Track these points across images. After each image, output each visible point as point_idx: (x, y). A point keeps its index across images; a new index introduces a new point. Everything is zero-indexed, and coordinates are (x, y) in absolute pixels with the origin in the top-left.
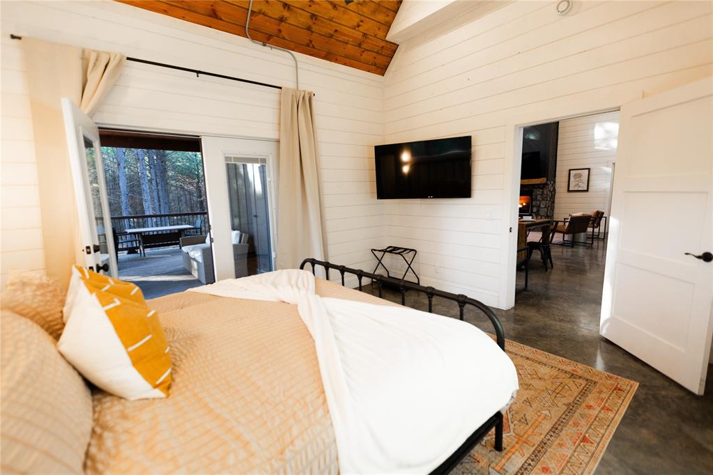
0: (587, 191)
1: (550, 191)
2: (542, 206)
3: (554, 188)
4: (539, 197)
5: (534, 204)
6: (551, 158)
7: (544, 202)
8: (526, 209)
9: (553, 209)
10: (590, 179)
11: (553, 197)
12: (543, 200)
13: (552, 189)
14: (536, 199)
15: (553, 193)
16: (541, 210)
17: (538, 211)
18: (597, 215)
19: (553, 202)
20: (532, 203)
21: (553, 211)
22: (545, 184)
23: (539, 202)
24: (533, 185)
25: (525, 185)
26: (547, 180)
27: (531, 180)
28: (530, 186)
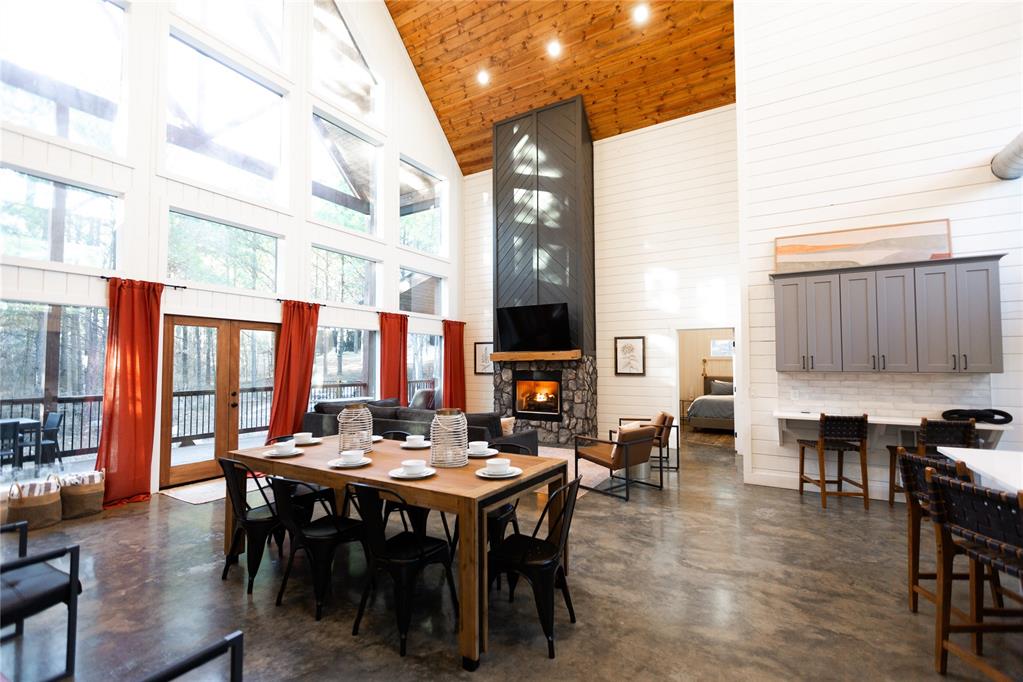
0: (643, 374)
1: (588, 373)
2: (577, 400)
3: (595, 368)
4: (571, 385)
5: (564, 396)
6: (585, 317)
7: (579, 393)
8: (552, 404)
9: (594, 405)
10: (647, 356)
11: (594, 383)
12: (578, 389)
13: (591, 368)
14: (567, 388)
15: (593, 377)
16: (576, 407)
17: (571, 409)
18: (664, 423)
19: (595, 393)
20: (561, 394)
21: (595, 408)
22: (579, 362)
23: (571, 394)
24: (561, 362)
25: (549, 362)
26: (582, 354)
27: (556, 353)
28: (557, 364)
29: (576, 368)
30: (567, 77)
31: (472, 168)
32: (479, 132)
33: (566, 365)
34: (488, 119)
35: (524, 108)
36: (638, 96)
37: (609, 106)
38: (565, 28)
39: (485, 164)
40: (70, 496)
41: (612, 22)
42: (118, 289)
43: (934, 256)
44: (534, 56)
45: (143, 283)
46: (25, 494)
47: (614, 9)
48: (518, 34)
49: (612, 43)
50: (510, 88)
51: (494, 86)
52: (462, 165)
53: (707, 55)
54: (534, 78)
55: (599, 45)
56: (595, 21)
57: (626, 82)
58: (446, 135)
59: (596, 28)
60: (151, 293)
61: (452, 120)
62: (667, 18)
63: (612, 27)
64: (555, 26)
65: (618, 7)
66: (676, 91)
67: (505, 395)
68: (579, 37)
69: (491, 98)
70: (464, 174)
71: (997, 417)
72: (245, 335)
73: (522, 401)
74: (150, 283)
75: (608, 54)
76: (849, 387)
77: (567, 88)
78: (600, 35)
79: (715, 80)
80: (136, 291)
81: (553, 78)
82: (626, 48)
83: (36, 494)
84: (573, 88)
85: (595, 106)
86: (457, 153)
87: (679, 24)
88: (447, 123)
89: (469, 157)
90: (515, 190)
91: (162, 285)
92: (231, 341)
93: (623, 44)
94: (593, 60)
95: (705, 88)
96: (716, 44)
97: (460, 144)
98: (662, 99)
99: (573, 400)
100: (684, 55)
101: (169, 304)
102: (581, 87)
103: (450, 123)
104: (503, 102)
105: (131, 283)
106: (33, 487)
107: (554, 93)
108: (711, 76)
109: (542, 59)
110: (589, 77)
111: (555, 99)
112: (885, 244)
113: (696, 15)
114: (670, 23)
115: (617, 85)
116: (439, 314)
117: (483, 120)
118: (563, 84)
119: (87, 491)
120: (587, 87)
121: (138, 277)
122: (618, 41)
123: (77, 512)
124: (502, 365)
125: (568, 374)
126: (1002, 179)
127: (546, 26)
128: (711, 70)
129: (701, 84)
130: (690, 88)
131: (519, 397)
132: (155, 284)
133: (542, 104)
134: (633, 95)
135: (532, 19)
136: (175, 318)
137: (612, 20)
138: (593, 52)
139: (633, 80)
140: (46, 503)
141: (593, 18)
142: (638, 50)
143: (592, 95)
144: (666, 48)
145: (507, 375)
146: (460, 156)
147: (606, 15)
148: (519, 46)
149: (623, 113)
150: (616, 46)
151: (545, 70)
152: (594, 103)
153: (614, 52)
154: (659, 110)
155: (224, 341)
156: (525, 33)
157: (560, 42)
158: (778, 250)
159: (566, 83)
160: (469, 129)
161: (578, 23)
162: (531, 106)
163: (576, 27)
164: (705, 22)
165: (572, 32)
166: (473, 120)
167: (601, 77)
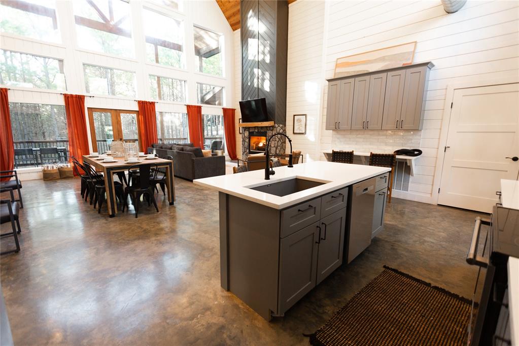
0: (305, 133)
2: (272, 145)
3: (285, 130)
6: (277, 105)
7: (273, 142)
9: (283, 148)
10: (307, 124)
11: (284, 138)
12: (273, 140)
13: (281, 130)
16: (272, 149)
19: (284, 143)
21: (284, 150)
22: (273, 127)
24: (267, 127)
25: (262, 127)
26: (275, 123)
27: (263, 123)
28: (265, 128)
29: (272, 130)
31: (235, 26)
32: (235, 6)
33: (268, 129)
40: (61, 171)
42: (67, 98)
43: (404, 64)
45: (76, 95)
46: (46, 169)
52: (232, 25)
58: (221, 9)
60: (80, 99)
67: (246, 143)
70: (234, 30)
71: (416, 153)
72: (122, 116)
73: (253, 146)
74: (79, 96)
76: (361, 138)
80: (74, 99)
83: (49, 169)
86: (228, 18)
88: (220, 2)
89: (233, 20)
90: (249, 39)
91: (84, 96)
92: (117, 119)
97: (229, 13)
101: (88, 103)
105: (72, 95)
106: (48, 167)
112: (383, 59)
116: (222, 105)
119: (66, 170)
121: (74, 94)
123: (64, 176)
124: (245, 129)
125: (269, 133)
126: (449, 13)
131: (252, 144)
132: (81, 96)
136: (93, 109)
140: (52, 172)
145: (247, 134)
146: (229, 20)
155: (114, 118)
158: (337, 66)
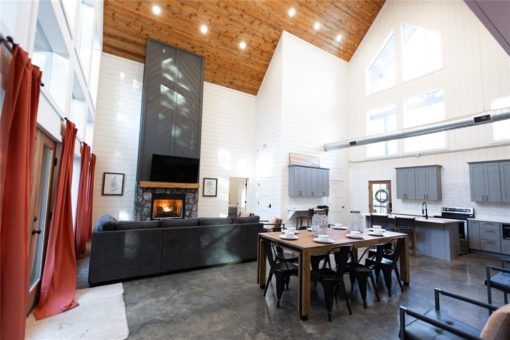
0: (216, 196)
2: (194, 209)
4: (191, 201)
5: (186, 207)
7: (195, 206)
10: (218, 188)
12: (195, 203)
14: (189, 203)
16: (193, 213)
17: (190, 214)
22: (196, 190)
23: (191, 206)
24: (186, 189)
25: (179, 189)
28: (184, 190)
29: (194, 193)
30: (204, 46)
31: (113, 51)
32: (133, 35)
33: (188, 191)
34: (145, 32)
35: (173, 43)
36: (226, 73)
37: (214, 69)
38: (213, 25)
39: (126, 55)
41: (232, 39)
44: (193, 24)
47: (235, 35)
48: (191, 8)
49: (228, 47)
50: (170, 27)
51: (160, 19)
52: (106, 44)
53: (254, 75)
54: (187, 34)
55: (223, 43)
56: (226, 33)
57: (225, 65)
58: (104, 19)
59: (226, 36)
61: (116, 15)
62: (250, 53)
63: (231, 41)
64: (210, 21)
65: (237, 36)
66: (240, 80)
67: (146, 209)
68: (218, 34)
69: (155, 23)
70: (105, 51)
75: (224, 50)
77: (200, 50)
78: (226, 40)
79: (252, 84)
81: (196, 41)
82: (232, 53)
84: (203, 52)
85: (208, 65)
86: (105, 34)
87: (251, 58)
89: (116, 43)
90: (162, 85)
93: (231, 50)
94: (217, 47)
95: (247, 85)
96: (257, 73)
97: (113, 31)
98: (233, 80)
99: (192, 210)
100: (248, 70)
102: (206, 54)
103: (113, 14)
104: (161, 31)
107: (193, 48)
108: (251, 82)
109: (196, 29)
110: (212, 52)
111: (192, 50)
113: (257, 60)
114: (249, 56)
115: (221, 64)
117: (142, 30)
118: (199, 47)
120: (209, 56)
122: (231, 48)
124: (144, 190)
125: (190, 196)
126: (325, 151)
127: (206, 17)
128: (253, 80)
129: (247, 83)
130: (244, 82)
131: (154, 209)
133: (184, 48)
134: (224, 72)
135: (201, 9)
137: (233, 39)
138: (219, 44)
139: (228, 66)
141: (226, 32)
142: (235, 56)
143: (209, 60)
144: (243, 63)
145: (148, 196)
146: (108, 38)
147: (232, 35)
148: (188, 14)
149: (217, 76)
150: (229, 49)
151: (194, 34)
152: (208, 64)
153: (227, 51)
154: (231, 83)
156: (194, 11)
157: (208, 29)
158: (290, 157)
159: (201, 47)
160: (127, 28)
161: (220, 28)
162: (177, 44)
163: (218, 29)
164: (258, 64)
165: (216, 29)
166: (134, 25)
167: (217, 56)
